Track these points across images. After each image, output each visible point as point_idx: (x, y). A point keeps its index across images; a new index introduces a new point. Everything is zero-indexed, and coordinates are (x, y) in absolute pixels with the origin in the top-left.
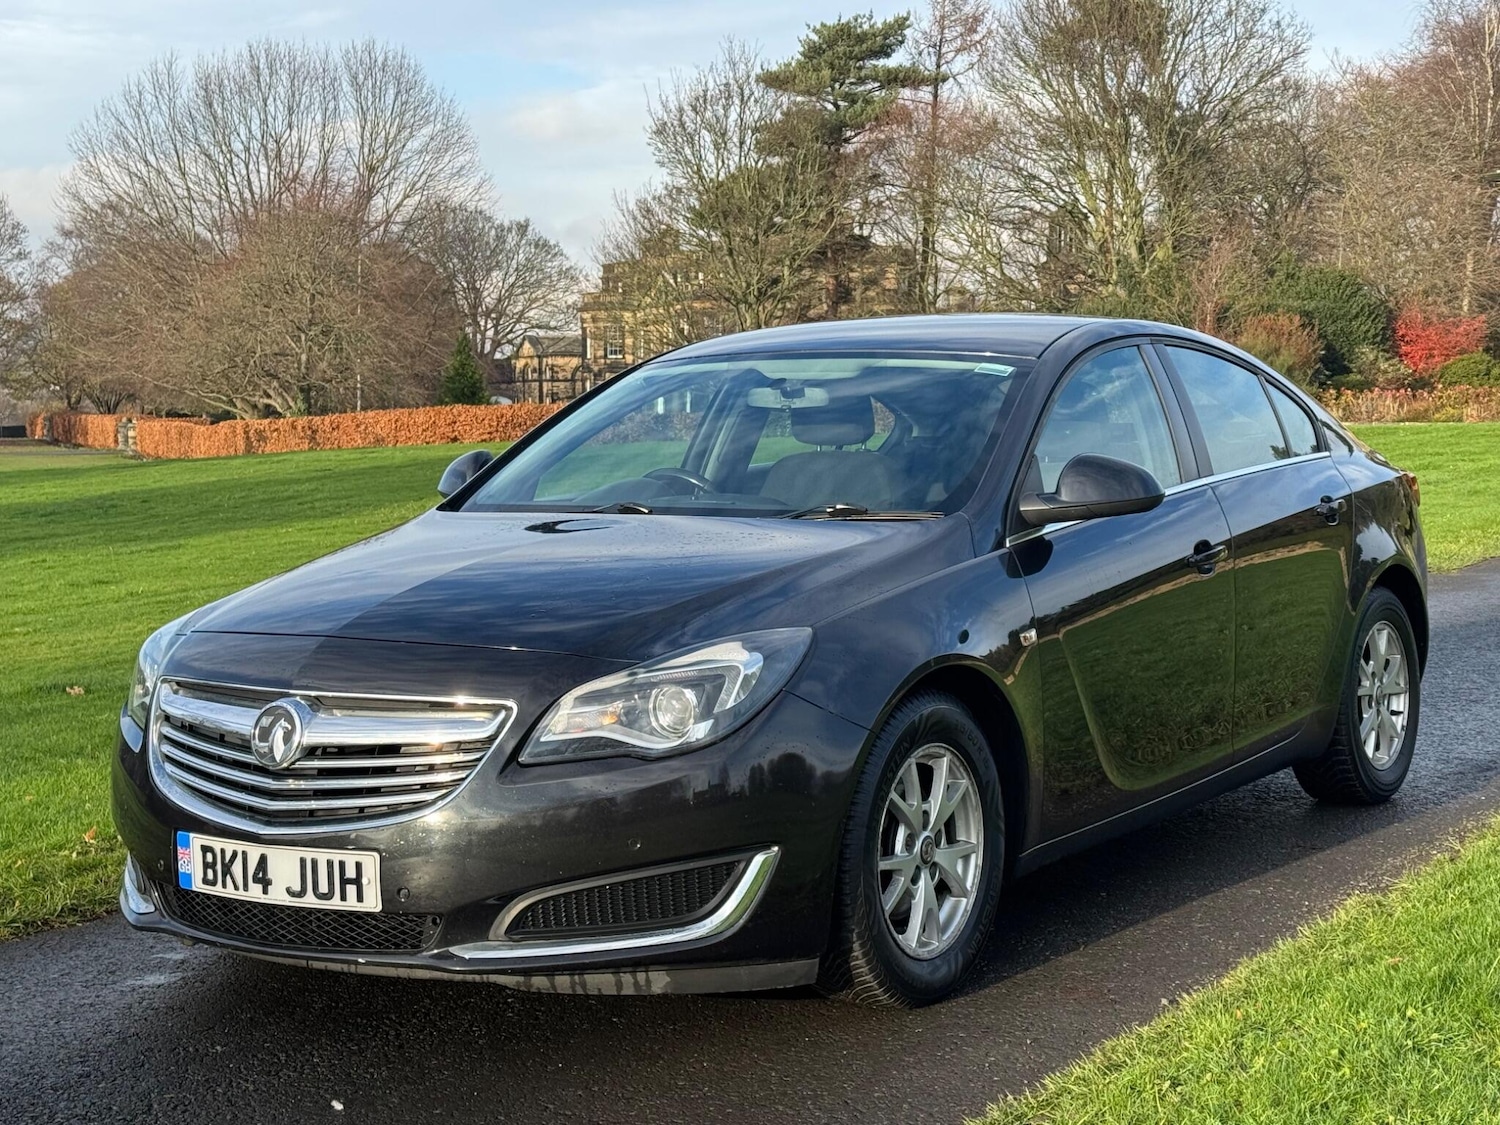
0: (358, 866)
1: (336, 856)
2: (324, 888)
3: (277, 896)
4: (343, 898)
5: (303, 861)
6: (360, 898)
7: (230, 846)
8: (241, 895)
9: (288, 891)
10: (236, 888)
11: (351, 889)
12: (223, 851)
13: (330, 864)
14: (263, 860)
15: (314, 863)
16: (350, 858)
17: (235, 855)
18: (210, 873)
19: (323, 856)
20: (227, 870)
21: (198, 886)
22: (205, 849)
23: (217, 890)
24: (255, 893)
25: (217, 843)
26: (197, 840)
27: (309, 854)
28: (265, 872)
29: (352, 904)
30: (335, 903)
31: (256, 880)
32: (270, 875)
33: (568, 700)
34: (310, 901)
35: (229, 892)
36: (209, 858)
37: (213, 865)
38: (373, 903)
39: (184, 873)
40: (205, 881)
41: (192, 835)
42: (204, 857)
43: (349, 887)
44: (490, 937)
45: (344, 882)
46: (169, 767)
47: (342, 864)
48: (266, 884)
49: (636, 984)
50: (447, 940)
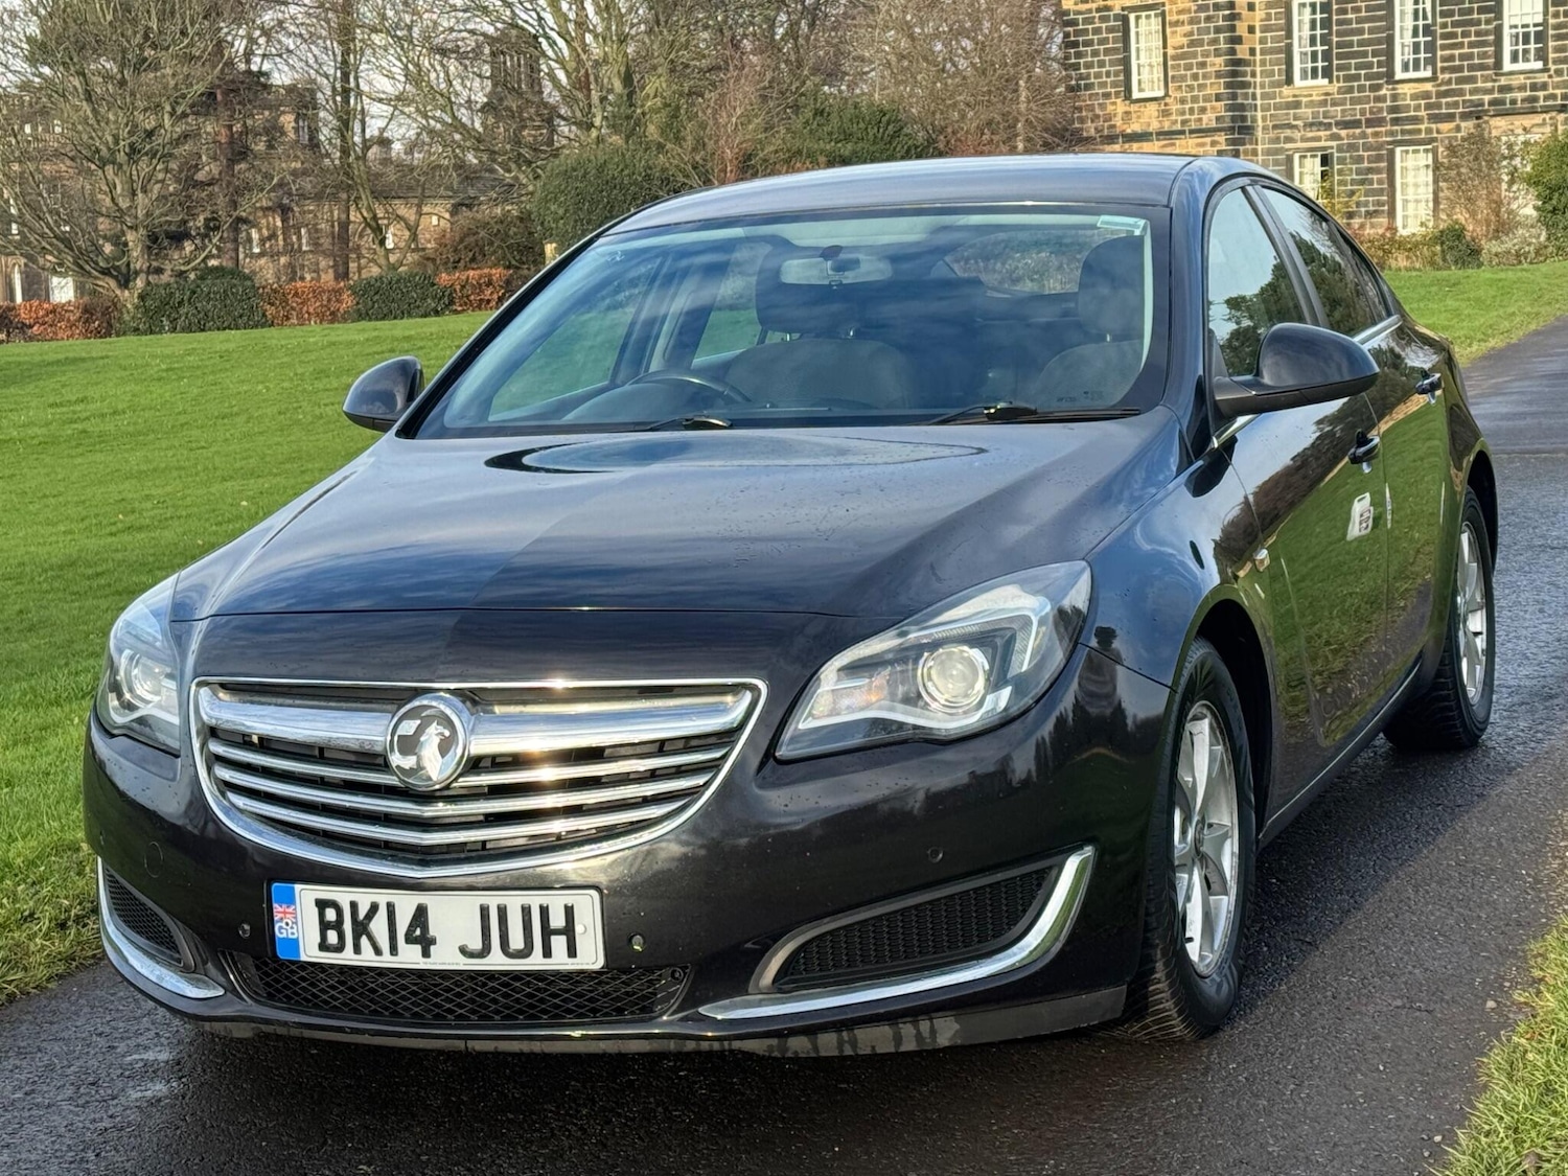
0: (569, 912)
1: (535, 900)
2: (517, 941)
3: (446, 957)
4: (547, 953)
5: (484, 912)
6: (572, 951)
7: (364, 898)
8: (387, 961)
9: (463, 951)
10: (378, 952)
11: (559, 943)
12: (354, 906)
13: (526, 911)
14: (421, 914)
15: (502, 912)
16: (556, 902)
17: (374, 908)
18: (333, 937)
19: (514, 901)
20: (361, 928)
21: (310, 952)
22: (322, 905)
23: (347, 957)
24: (410, 957)
25: (343, 895)
26: (307, 895)
27: (493, 900)
28: (425, 928)
29: (560, 961)
30: (536, 962)
31: (410, 939)
32: (432, 932)
33: (829, 673)
34: (496, 961)
35: (367, 958)
36: (331, 915)
37: (338, 925)
38: (591, 956)
39: (287, 940)
40: (324, 946)
41: (298, 887)
42: (322, 915)
43: (554, 938)
44: (750, 990)
45: (547, 932)
46: (240, 801)
47: (544, 911)
48: (426, 943)
49: (919, 1036)
50: (693, 1000)
